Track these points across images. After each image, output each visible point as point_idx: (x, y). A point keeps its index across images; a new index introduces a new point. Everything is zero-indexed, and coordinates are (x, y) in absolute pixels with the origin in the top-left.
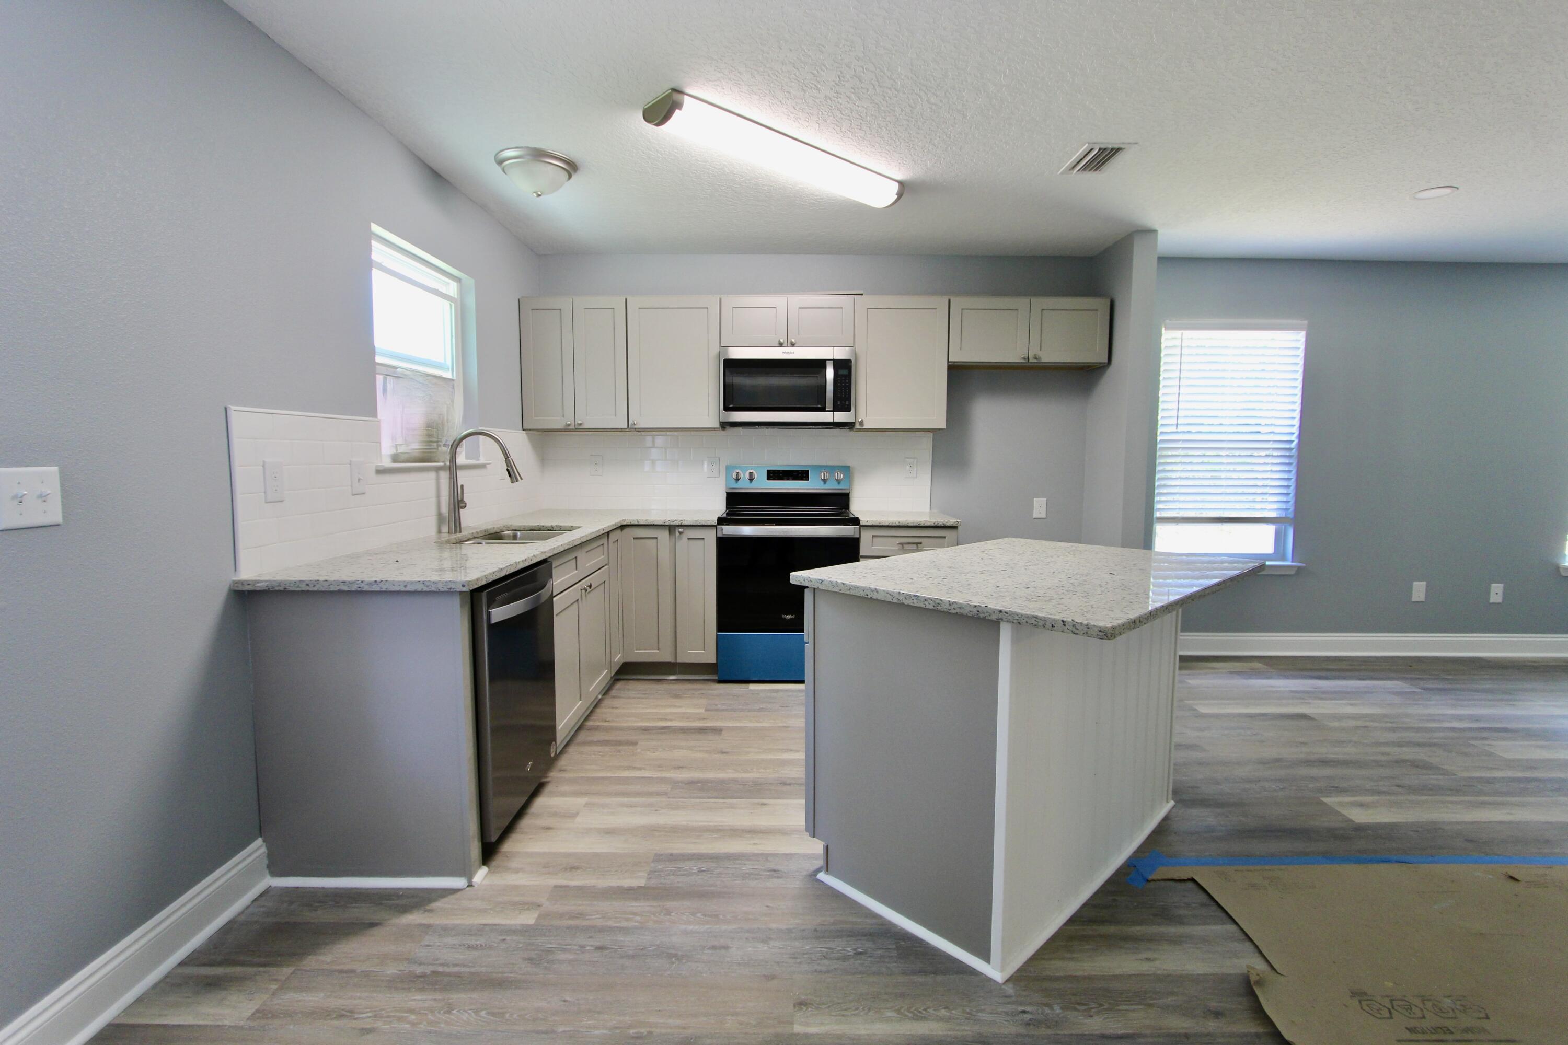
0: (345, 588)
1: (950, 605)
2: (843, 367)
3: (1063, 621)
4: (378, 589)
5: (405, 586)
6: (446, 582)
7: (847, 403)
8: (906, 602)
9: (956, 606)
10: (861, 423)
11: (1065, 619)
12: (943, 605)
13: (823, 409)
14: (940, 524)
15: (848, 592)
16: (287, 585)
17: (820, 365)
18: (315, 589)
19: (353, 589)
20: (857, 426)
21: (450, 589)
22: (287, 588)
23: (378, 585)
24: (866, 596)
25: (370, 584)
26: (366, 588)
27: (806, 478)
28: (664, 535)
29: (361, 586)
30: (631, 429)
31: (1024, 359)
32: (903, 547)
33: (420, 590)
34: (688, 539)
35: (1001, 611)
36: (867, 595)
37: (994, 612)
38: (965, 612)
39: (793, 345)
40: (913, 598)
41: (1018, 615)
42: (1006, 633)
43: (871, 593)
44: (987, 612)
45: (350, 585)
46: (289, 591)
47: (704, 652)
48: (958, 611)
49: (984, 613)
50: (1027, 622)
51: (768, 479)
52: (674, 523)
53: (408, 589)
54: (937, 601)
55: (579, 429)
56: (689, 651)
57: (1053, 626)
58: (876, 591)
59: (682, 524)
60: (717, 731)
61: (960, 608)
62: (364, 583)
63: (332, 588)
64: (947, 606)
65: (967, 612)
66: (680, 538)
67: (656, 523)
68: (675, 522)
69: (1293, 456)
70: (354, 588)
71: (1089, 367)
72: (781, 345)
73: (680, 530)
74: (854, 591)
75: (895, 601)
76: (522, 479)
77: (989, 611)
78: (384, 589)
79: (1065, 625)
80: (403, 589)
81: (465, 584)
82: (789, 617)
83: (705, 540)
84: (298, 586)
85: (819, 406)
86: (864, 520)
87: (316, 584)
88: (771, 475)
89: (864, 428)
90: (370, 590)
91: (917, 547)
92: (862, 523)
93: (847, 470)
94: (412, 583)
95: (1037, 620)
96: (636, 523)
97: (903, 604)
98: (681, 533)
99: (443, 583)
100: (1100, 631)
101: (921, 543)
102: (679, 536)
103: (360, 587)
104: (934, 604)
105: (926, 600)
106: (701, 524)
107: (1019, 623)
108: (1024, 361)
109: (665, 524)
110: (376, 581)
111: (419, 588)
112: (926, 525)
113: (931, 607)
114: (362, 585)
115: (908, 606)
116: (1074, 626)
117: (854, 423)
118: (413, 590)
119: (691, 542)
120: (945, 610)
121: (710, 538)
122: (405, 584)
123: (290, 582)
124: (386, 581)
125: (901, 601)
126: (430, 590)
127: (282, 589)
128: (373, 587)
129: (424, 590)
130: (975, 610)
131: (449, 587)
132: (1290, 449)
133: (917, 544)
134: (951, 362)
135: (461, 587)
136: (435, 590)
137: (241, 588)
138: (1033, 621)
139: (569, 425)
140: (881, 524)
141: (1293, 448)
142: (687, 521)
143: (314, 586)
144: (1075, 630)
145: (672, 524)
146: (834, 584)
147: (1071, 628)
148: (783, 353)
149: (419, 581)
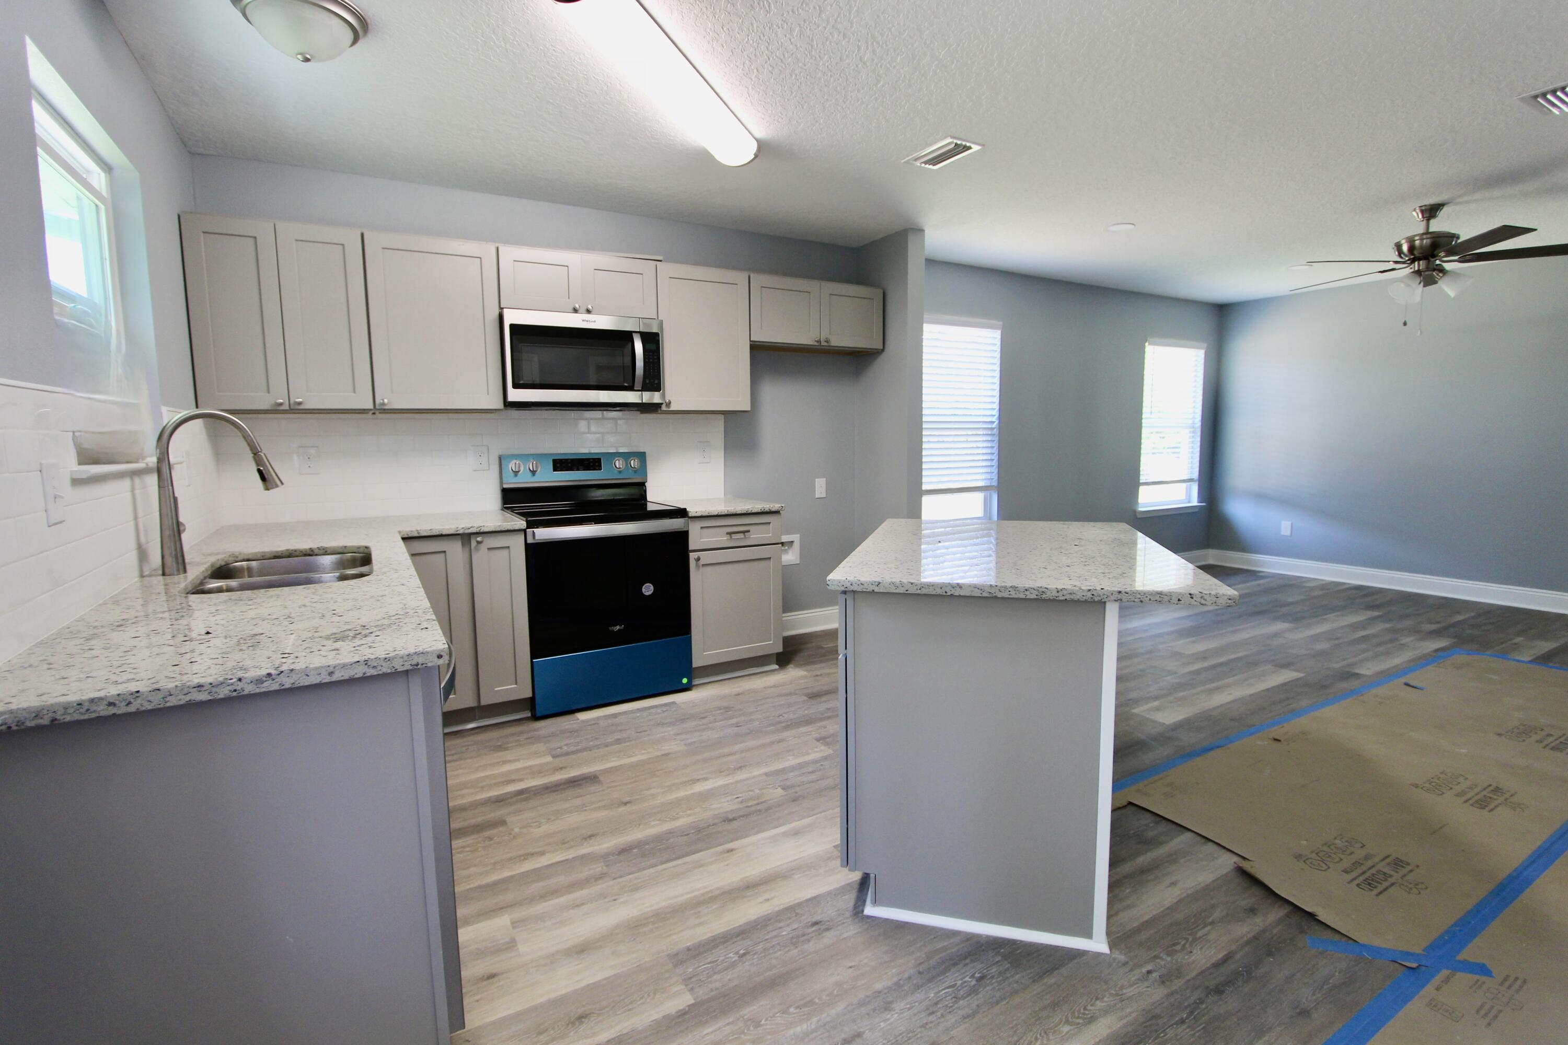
0: (203, 697)
1: (1058, 592)
2: (652, 341)
3: (1190, 594)
4: (275, 687)
5: (331, 674)
6: (409, 655)
7: (656, 382)
8: (999, 595)
9: (1065, 592)
10: (668, 405)
11: (1192, 592)
12: (1049, 593)
13: (631, 388)
14: (767, 510)
15: (919, 592)
16: (59, 713)
17: (624, 337)
18: (132, 709)
19: (221, 696)
20: (664, 408)
21: (417, 665)
22: (58, 718)
23: (273, 680)
24: (945, 594)
25: (259, 681)
26: (249, 689)
27: (599, 468)
28: (455, 549)
29: (238, 688)
30: (380, 410)
31: (817, 342)
32: (731, 537)
33: (360, 675)
34: (489, 549)
35: (1120, 592)
36: (946, 592)
37: (1112, 594)
38: (1075, 597)
39: (589, 311)
40: (1010, 589)
41: (1139, 594)
42: (1112, 612)
43: (952, 589)
44: (1104, 595)
45: (214, 690)
46: (64, 723)
47: (515, 686)
48: (1068, 597)
49: (1099, 596)
50: (1150, 600)
51: (555, 470)
52: (470, 531)
53: (337, 677)
54: (1041, 590)
55: (296, 410)
56: (496, 689)
57: (1179, 600)
58: (959, 586)
59: (481, 531)
60: (592, 779)
61: (1071, 594)
62: (244, 681)
63: (172, 702)
64: (1055, 594)
65: (1078, 597)
66: (477, 549)
67: (444, 533)
68: (471, 529)
69: (994, 434)
70: (223, 692)
71: (859, 352)
72: (576, 311)
73: (479, 539)
74: (927, 590)
75: (985, 595)
76: (282, 483)
77: (1106, 593)
78: (287, 686)
79: (1192, 598)
80: (327, 679)
81: (442, 654)
82: (618, 627)
83: (511, 548)
84: (88, 710)
85: (626, 384)
86: (692, 510)
87: (132, 700)
88: (558, 465)
89: (671, 409)
90: (258, 691)
91: (745, 535)
92: (690, 515)
93: (642, 456)
94: (344, 666)
95: (1162, 596)
96: (416, 534)
97: (996, 597)
98: (479, 543)
99: (402, 657)
100: (1230, 599)
101: (748, 531)
102: (476, 547)
103: (235, 691)
104: (1037, 593)
105: (1026, 590)
106: (506, 529)
107: (1141, 601)
108: (816, 344)
109: (458, 533)
110: (269, 675)
111: (358, 672)
112: (753, 511)
113: (1034, 596)
114: (240, 686)
115: (1003, 598)
116: (1202, 597)
117: (662, 404)
118: (346, 677)
119: (493, 553)
120: (1052, 598)
121: (518, 547)
122: (331, 669)
123: (66, 707)
124: (292, 670)
125: (994, 595)
126: (380, 673)
127: (46, 721)
128: (265, 684)
129: (368, 674)
130: (1089, 594)
131: (414, 662)
132: (992, 429)
133: (744, 532)
134: (752, 341)
135: (436, 659)
136: (389, 671)
138: (1157, 598)
139: (281, 404)
140: (710, 514)
141: (994, 428)
142: (487, 527)
143: (130, 703)
144: (1203, 602)
145: (467, 531)
146: (897, 585)
147: (1199, 600)
148: (583, 321)
149: (358, 662)
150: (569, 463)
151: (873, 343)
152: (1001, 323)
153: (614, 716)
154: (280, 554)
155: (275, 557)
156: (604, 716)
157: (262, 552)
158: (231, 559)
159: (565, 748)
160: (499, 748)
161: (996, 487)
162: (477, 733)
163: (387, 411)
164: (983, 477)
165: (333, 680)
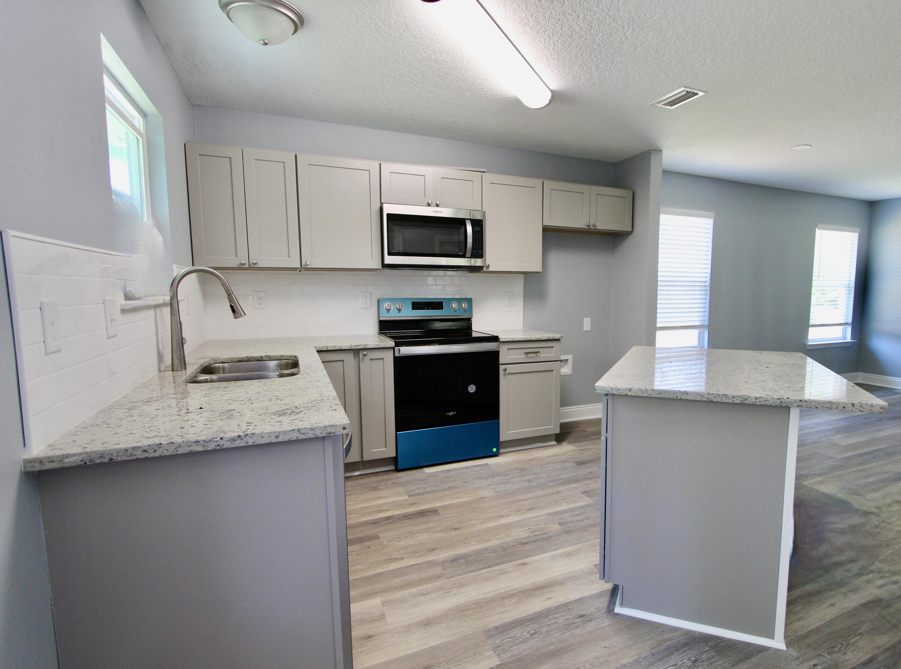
0: (199, 448)
1: (756, 399)
2: (478, 225)
3: (853, 404)
4: (243, 444)
5: (277, 437)
6: (325, 427)
7: (480, 252)
8: (714, 400)
9: (761, 400)
10: (488, 267)
11: (853, 402)
12: (749, 400)
13: (464, 256)
14: (551, 338)
15: (658, 396)
16: (115, 455)
17: (460, 223)
18: (157, 454)
19: (210, 448)
20: (485, 269)
21: (330, 433)
22: (114, 458)
23: (242, 439)
24: (676, 398)
25: (233, 440)
26: (227, 445)
27: (441, 308)
28: (349, 358)
29: (221, 444)
30: (304, 269)
31: (588, 226)
32: (527, 356)
33: (294, 438)
34: (370, 359)
35: (801, 401)
36: (677, 397)
37: (795, 402)
38: (768, 403)
39: (437, 205)
40: (722, 396)
41: (815, 402)
42: (795, 413)
43: (681, 395)
44: (789, 402)
45: (206, 444)
46: (117, 462)
47: (385, 449)
48: (763, 403)
49: (786, 403)
50: (823, 407)
51: (413, 309)
52: (359, 347)
53: (280, 439)
54: (744, 397)
55: (253, 268)
56: (373, 450)
57: (844, 407)
58: (686, 393)
59: (366, 348)
61: (765, 401)
62: (224, 440)
63: (181, 451)
64: (754, 400)
65: (771, 403)
66: (363, 359)
67: (343, 348)
68: (360, 346)
69: (707, 290)
70: (211, 446)
71: (615, 233)
72: (429, 205)
73: (365, 353)
74: (664, 395)
75: (704, 399)
76: (245, 315)
77: (791, 401)
78: (250, 444)
79: (854, 406)
80: (275, 440)
81: (346, 427)
82: (452, 413)
83: (384, 359)
84: (131, 454)
85: (460, 253)
86: (502, 337)
87: (157, 449)
88: (415, 306)
89: (489, 270)
90: (232, 446)
91: (536, 355)
92: (501, 340)
93: (469, 301)
94: (285, 432)
95: (831, 404)
96: (325, 349)
97: (712, 401)
98: (364, 355)
99: (321, 428)
100: (882, 408)
101: (539, 352)
102: (362, 358)
103: (219, 445)
104: (741, 400)
105: (734, 397)
106: (382, 347)
107: (816, 408)
108: (587, 227)
109: (351, 348)
110: (239, 436)
111: (294, 436)
112: (542, 339)
113: (739, 402)
114: (222, 442)
115: (717, 402)
116: (861, 406)
117: (484, 267)
118: (286, 439)
119: (373, 362)
120: (751, 403)
121: (389, 358)
122: (277, 434)
123: (118, 452)
124: (253, 434)
125: (711, 400)
126: (307, 437)
127: (106, 460)
128: (237, 442)
129: (300, 438)
130: (779, 401)
131: (328, 432)
132: (706, 286)
133: (536, 353)
134: (544, 226)
135: (342, 430)
136: (312, 436)
137: (38, 467)
138: (828, 405)
139: (244, 264)
140: (514, 340)
141: (707, 286)
142: (370, 345)
143: (155, 451)
144: (862, 409)
145: (357, 348)
146: (643, 391)
147: (858, 408)
148: (434, 211)
149: (294, 430)
150: (423, 304)
151: (625, 227)
152: (714, 214)
153: (449, 471)
154: (242, 359)
155: (239, 361)
156: (441, 471)
157: (231, 358)
158: (212, 361)
159: (417, 491)
160: (375, 489)
161: (707, 326)
162: (361, 478)
163: (308, 269)
164: (699, 319)
165: (278, 441)
